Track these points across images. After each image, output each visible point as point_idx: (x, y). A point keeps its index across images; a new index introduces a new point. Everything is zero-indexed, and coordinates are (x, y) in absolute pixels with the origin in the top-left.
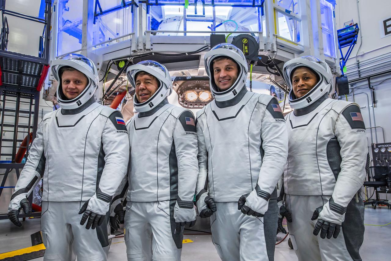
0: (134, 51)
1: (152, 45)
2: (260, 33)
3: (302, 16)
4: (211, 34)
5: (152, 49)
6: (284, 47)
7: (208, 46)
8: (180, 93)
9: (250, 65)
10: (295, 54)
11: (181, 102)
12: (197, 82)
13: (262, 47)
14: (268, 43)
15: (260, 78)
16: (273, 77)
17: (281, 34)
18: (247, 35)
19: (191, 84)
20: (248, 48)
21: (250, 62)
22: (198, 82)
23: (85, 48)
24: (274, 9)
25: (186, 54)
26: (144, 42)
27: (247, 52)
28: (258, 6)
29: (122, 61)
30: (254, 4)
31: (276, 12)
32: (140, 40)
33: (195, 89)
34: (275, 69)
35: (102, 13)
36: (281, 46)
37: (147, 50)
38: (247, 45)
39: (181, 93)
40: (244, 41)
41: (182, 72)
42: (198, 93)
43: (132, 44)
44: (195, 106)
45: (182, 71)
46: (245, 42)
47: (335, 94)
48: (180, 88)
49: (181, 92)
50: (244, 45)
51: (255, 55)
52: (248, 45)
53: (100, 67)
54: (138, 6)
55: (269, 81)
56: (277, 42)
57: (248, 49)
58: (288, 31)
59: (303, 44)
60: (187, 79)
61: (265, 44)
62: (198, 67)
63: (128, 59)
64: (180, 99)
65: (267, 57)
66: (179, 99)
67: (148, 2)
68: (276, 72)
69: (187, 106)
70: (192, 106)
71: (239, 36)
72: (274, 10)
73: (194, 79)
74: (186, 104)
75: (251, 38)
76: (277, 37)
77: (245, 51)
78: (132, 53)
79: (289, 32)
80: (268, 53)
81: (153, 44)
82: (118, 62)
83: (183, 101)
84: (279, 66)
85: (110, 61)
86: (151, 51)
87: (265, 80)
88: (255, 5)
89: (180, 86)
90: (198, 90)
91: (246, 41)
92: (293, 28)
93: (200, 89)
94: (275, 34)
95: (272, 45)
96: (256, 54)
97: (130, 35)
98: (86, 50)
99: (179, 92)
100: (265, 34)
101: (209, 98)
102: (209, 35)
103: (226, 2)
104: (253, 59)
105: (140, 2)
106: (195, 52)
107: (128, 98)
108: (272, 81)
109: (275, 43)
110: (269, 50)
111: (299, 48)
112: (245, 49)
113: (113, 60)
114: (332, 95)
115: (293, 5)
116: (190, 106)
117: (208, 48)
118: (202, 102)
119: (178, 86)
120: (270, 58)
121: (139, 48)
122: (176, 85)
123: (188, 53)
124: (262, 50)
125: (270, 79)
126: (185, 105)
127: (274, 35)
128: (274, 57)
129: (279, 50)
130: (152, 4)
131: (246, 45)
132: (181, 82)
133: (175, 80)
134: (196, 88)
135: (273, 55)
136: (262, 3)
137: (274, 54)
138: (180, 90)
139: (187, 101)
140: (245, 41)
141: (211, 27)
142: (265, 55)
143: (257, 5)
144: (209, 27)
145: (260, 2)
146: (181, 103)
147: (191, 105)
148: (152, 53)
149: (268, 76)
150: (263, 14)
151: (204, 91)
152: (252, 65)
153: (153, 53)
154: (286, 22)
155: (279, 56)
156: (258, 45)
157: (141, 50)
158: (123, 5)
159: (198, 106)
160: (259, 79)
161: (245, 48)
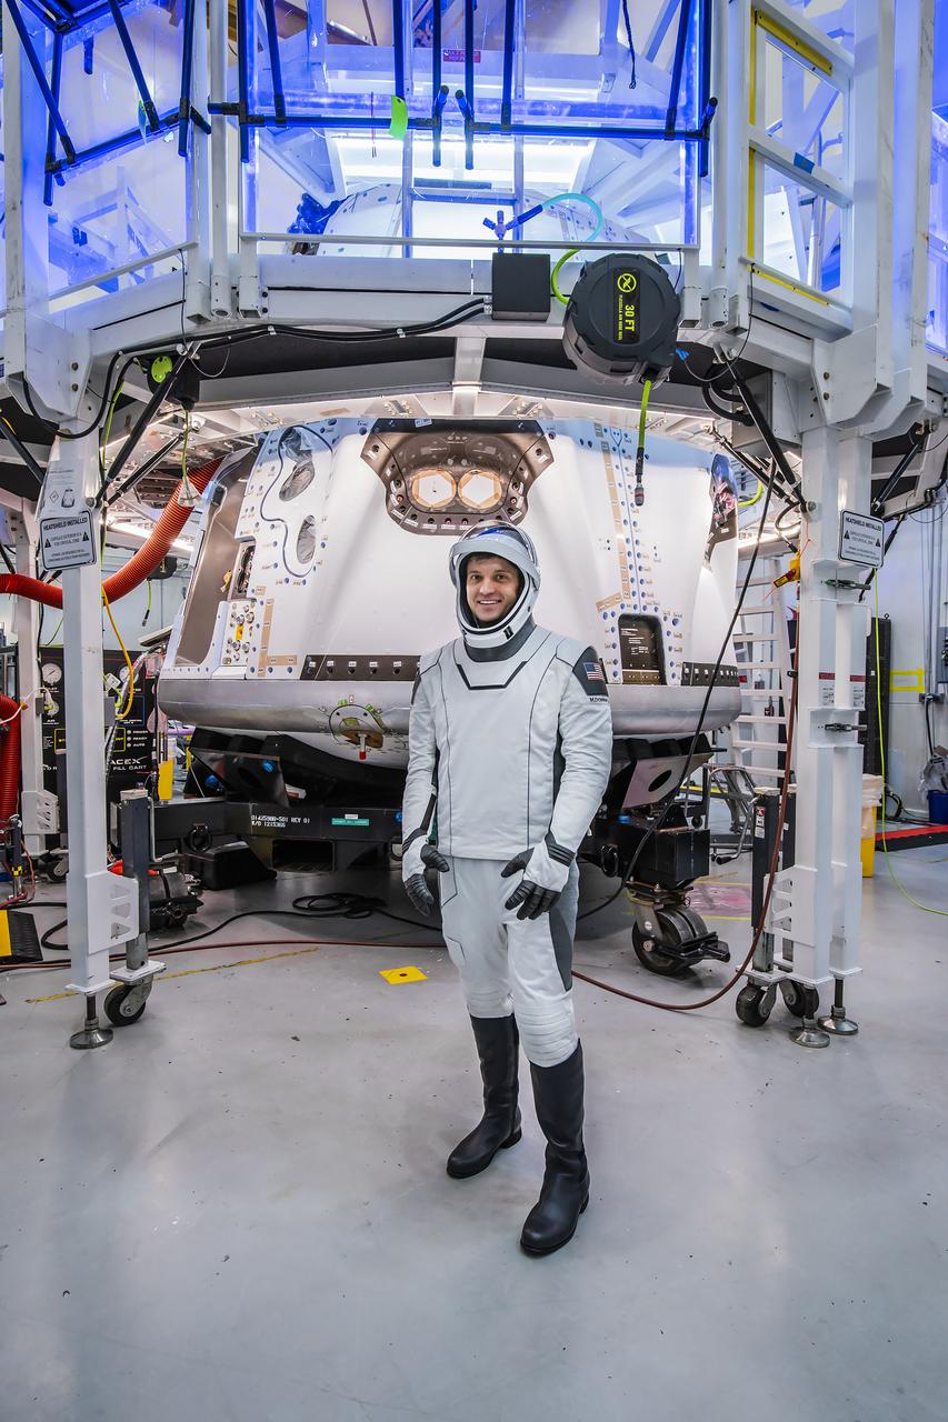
0: (199, 319)
1: (265, 295)
2: (690, 251)
3: (855, 184)
4: (496, 250)
5: (265, 310)
6: (776, 310)
7: (481, 301)
8: (393, 478)
9: (640, 381)
10: (817, 341)
11: (396, 508)
12: (451, 439)
13: (691, 309)
14: (715, 293)
15: (679, 430)
16: (726, 428)
17: (770, 259)
18: (638, 257)
19: (429, 444)
20: (636, 311)
21: (642, 370)
22: (457, 438)
23: (17, 303)
24: (752, 150)
25: (400, 332)
26: (234, 283)
27: (633, 328)
28: (688, 136)
29: (160, 355)
30: (674, 126)
31: (757, 163)
32: (220, 272)
33: (446, 463)
34: (736, 399)
35: (74, 158)
36: (766, 309)
37: (247, 313)
38: (635, 300)
39: (398, 477)
40: (622, 281)
41: (395, 402)
42: (457, 479)
43: (188, 289)
44: (444, 526)
45: (393, 398)
46: (627, 288)
47: (937, 488)
48: (392, 461)
49: (396, 472)
50: (621, 300)
51: (662, 343)
52: (638, 301)
53: (80, 377)
54: (208, 130)
55: (711, 439)
56: (751, 289)
57: (637, 317)
58: (791, 250)
59: (849, 302)
60: (417, 426)
61: (706, 295)
62: (450, 386)
63: (179, 348)
64: (393, 498)
65: (707, 352)
66: (388, 499)
67: (247, 111)
68: (740, 409)
69: (415, 524)
70: (434, 527)
71: (604, 260)
72: (751, 157)
73: (440, 426)
74: (414, 517)
75: (650, 271)
76: (754, 268)
77: (625, 324)
78: (190, 327)
79: (794, 254)
80: (712, 334)
81: (270, 289)
82: (147, 361)
83: (403, 507)
84: (754, 386)
85: (117, 356)
86: (264, 318)
87: (697, 436)
88: (677, 128)
89: (392, 453)
90: (459, 469)
91: (631, 284)
92: (812, 240)
93: (464, 462)
94: (746, 255)
95: (734, 302)
96: (667, 337)
97: (180, 250)
98: (22, 310)
99: (388, 472)
100: (706, 258)
101: (496, 495)
102: (487, 254)
103: (560, 114)
104: (657, 359)
105: (212, 108)
106: (432, 327)
107: (188, 499)
108: (722, 440)
109: (743, 293)
110: (719, 324)
111: (834, 315)
112: (625, 318)
113: (126, 351)
114: (926, 492)
115: (817, 150)
116: (426, 526)
117: (482, 310)
118: (470, 510)
119: (383, 451)
120: (722, 355)
121: (215, 306)
122: (376, 448)
123: (404, 329)
124: (692, 323)
125: (715, 432)
126: (409, 521)
127: (742, 261)
128: (734, 353)
129: (756, 324)
130: (262, 121)
131: (629, 299)
132: (394, 439)
133: (373, 431)
134: (450, 461)
135: (732, 345)
136: (705, 124)
137: (738, 340)
138: (393, 466)
139: (419, 507)
140: (626, 283)
141: (495, 221)
142: (704, 342)
143: (682, 129)
144: (487, 223)
145: (696, 119)
146: (396, 512)
147: (431, 521)
148: (266, 326)
149: (707, 422)
150: (703, 172)
151: (477, 473)
152: (648, 383)
153: (271, 329)
154: (787, 215)
155: (754, 345)
156: (676, 303)
157: (222, 313)
158: (147, 123)
159: (453, 527)
160: (673, 433)
161: (623, 314)
